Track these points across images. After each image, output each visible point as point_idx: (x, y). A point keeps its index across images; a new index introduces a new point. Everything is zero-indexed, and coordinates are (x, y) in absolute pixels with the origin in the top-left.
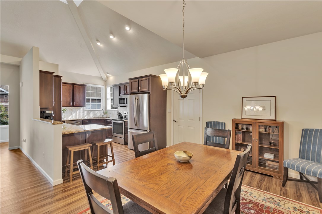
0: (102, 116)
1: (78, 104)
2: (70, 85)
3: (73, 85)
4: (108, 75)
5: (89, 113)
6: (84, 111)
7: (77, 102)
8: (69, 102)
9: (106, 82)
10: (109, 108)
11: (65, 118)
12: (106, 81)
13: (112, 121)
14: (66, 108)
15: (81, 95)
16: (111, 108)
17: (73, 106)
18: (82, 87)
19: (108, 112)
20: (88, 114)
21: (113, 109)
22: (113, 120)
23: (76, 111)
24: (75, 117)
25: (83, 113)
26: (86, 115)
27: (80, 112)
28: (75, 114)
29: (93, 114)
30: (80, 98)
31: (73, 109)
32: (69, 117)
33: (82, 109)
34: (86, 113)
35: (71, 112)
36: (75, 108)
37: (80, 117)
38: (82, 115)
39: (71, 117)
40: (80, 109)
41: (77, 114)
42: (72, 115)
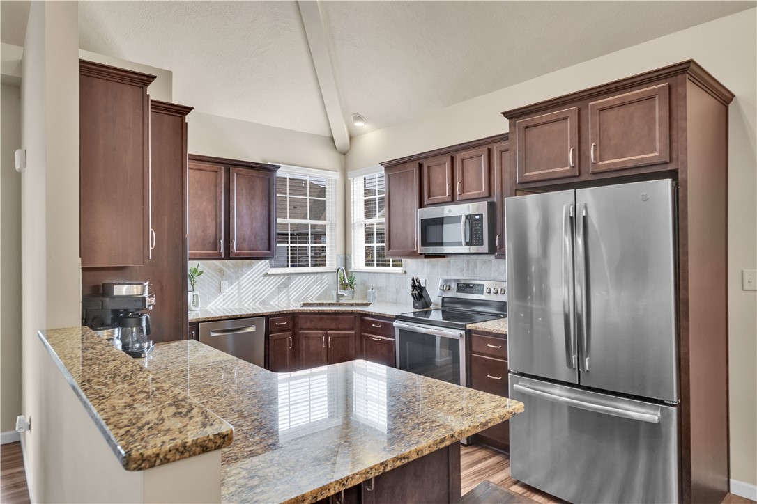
0: (339, 296)
1: (245, 245)
2: (216, 167)
3: (229, 165)
4: (359, 124)
5: (286, 285)
6: (267, 275)
7: (244, 240)
8: (212, 240)
9: (345, 156)
10: (359, 261)
11: (197, 306)
12: (344, 154)
13: (395, 324)
14: (202, 265)
15: (259, 210)
16: (367, 265)
17: (228, 256)
18: (262, 173)
20: (279, 289)
22: (399, 318)
23: (238, 278)
24: (232, 302)
25: (261, 285)
26: (273, 291)
27: (250, 282)
28: (235, 286)
29: (300, 286)
30: (252, 224)
31: (224, 268)
32: (212, 303)
33: (261, 269)
34: (275, 285)
35: (221, 279)
36: (232, 264)
37: (253, 300)
38: (259, 291)
39: (218, 303)
40: (250, 266)
41: (239, 289)
42: (222, 295)
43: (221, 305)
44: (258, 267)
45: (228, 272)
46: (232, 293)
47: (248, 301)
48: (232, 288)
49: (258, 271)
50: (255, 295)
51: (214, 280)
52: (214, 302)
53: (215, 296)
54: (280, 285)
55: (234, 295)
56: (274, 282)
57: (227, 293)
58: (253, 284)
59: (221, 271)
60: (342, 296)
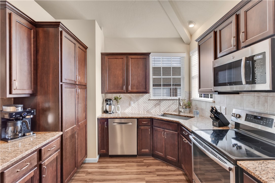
2: (122, 57)
3: (127, 56)
4: (191, 26)
5: (159, 104)
6: (149, 100)
7: (134, 86)
8: (121, 86)
10: (196, 95)
12: (189, 44)
14: (122, 95)
16: (200, 97)
17: (127, 91)
19: (193, 103)
20: (155, 106)
21: (203, 99)
23: (137, 101)
24: (135, 110)
25: (147, 104)
26: (153, 107)
27: (142, 102)
28: (136, 104)
29: (166, 105)
30: (138, 78)
31: (132, 97)
32: (127, 110)
33: (147, 97)
34: (153, 104)
35: (130, 101)
36: (135, 95)
37: (144, 110)
38: (146, 106)
39: (129, 110)
40: (142, 96)
41: (138, 105)
42: (131, 107)
43: (130, 111)
44: (146, 96)
45: (133, 98)
46: (135, 107)
47: (141, 110)
48: (135, 105)
49: (146, 98)
50: (144, 108)
51: (127, 101)
52: (128, 109)
53: (128, 107)
54: (156, 104)
55: (136, 107)
56: (153, 103)
57: (132, 106)
58: (143, 103)
59: (130, 98)
60: (181, 111)
